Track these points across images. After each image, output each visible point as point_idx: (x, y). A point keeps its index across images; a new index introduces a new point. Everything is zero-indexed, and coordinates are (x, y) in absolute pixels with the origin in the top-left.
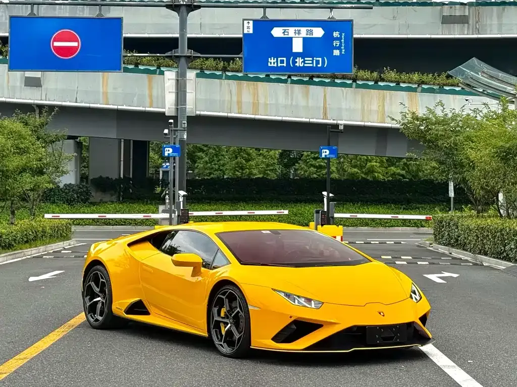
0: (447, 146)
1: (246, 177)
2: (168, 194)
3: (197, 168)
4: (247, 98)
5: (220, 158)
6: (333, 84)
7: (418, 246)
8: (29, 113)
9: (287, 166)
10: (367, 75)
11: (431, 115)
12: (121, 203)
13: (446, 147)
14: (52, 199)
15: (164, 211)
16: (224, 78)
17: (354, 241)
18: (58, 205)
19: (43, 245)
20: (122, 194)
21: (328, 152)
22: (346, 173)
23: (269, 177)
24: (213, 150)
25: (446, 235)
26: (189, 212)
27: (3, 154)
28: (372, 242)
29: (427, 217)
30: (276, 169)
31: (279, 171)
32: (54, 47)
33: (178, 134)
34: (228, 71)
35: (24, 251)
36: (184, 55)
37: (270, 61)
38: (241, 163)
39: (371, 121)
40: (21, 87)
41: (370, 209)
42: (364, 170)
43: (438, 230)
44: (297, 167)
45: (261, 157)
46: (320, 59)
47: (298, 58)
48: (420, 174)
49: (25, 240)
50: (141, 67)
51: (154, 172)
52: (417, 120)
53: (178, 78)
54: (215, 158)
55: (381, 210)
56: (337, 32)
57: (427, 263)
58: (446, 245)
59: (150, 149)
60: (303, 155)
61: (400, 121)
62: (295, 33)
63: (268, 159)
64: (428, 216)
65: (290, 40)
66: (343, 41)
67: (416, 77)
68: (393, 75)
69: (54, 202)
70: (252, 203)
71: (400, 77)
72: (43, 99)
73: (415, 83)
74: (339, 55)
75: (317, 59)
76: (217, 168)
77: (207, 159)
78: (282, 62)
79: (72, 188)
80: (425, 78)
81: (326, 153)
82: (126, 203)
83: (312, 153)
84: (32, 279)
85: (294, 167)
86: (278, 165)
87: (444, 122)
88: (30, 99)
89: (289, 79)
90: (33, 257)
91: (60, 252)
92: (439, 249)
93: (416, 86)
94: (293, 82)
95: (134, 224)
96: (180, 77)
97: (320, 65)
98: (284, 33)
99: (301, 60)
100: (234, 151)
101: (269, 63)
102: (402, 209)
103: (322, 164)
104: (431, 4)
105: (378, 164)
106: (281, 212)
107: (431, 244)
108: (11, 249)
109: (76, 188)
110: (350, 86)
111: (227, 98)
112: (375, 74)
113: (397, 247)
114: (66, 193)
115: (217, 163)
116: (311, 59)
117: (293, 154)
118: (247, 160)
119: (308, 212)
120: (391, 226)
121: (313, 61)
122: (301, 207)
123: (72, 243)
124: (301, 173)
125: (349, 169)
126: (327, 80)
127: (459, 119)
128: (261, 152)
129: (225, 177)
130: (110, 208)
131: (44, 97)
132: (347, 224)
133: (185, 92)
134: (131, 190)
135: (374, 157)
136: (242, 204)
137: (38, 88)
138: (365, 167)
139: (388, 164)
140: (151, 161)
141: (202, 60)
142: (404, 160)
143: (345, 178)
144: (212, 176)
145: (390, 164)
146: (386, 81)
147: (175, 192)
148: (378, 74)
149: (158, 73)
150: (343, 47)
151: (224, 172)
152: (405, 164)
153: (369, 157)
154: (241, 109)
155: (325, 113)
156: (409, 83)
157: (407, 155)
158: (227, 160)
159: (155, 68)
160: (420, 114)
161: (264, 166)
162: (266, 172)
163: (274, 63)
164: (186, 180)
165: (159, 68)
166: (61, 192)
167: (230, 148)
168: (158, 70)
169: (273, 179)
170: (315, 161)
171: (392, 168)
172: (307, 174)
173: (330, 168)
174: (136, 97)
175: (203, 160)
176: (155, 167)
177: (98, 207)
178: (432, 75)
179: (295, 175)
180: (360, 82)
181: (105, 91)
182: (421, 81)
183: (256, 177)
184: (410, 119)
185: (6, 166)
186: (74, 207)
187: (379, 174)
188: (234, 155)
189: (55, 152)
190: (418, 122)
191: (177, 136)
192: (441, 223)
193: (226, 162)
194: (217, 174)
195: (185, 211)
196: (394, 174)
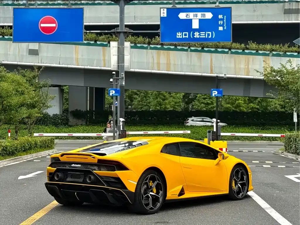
0: (295, 89)
1: (163, 110)
2: (112, 120)
3: (133, 105)
4: (163, 60)
5: (147, 98)
6: (216, 52)
7: (274, 154)
8: (26, 70)
9: (187, 103)
10: (238, 46)
11: (283, 68)
12: (87, 125)
14: (46, 123)
15: (110, 132)
16: (149, 48)
17: (231, 150)
18: (49, 127)
19: (35, 152)
20: (88, 120)
21: (216, 92)
22: (223, 108)
23: (177, 110)
24: (143, 94)
26: (127, 132)
27: (8, 95)
28: (244, 151)
30: (181, 105)
31: (183, 106)
32: (41, 27)
33: (119, 81)
34: (152, 44)
35: (22, 157)
36: (123, 31)
37: (177, 34)
38: (159, 101)
39: (240, 74)
40: (27, 55)
41: (240, 129)
42: (234, 106)
43: (288, 143)
44: (193, 104)
45: (172, 98)
46: (210, 33)
47: (196, 32)
48: (269, 108)
49: (23, 149)
50: (98, 43)
51: (108, 107)
53: (119, 45)
54: (144, 99)
55: (247, 130)
56: (221, 15)
58: (294, 154)
59: (106, 93)
60: (196, 97)
61: (262, 73)
62: (194, 16)
63: (176, 99)
64: (282, 135)
65: (190, 21)
66: (225, 21)
67: (268, 47)
68: (254, 45)
69: (47, 125)
70: (167, 126)
71: (259, 47)
73: (268, 51)
74: (222, 30)
75: (209, 33)
76: (145, 105)
77: (139, 99)
78: (186, 35)
79: (57, 116)
80: (274, 47)
81: (215, 93)
82: (90, 126)
83: (202, 95)
84: (21, 177)
86: (182, 102)
87: (292, 73)
88: (32, 63)
89: (189, 49)
90: (28, 161)
91: (46, 157)
92: (289, 156)
93: (269, 52)
94: (192, 51)
95: (95, 139)
97: (210, 37)
98: (186, 16)
99: (198, 34)
100: (156, 94)
101: (177, 36)
102: (260, 129)
103: (209, 102)
104: (277, 2)
105: (243, 102)
106: (186, 132)
107: (282, 152)
108: (14, 156)
109: (60, 117)
110: (227, 53)
111: (151, 60)
112: (243, 45)
113: (260, 154)
114: (54, 119)
115: (145, 101)
116: (204, 33)
117: (191, 96)
118: (164, 100)
120: (254, 140)
121: (205, 34)
123: (55, 151)
124: (196, 107)
125: (225, 105)
126: (213, 50)
128: (172, 95)
129: (150, 110)
130: (81, 129)
131: (40, 62)
132: (226, 139)
133: (123, 55)
134: (94, 117)
135: (240, 97)
136: (160, 127)
137: (37, 56)
138: (235, 103)
139: (249, 102)
140: (107, 101)
141: (135, 37)
142: (259, 99)
143: (223, 110)
144: (142, 109)
145: (250, 102)
146: (250, 50)
147: (117, 119)
148: (244, 45)
149: (108, 46)
150: (225, 25)
151: (150, 107)
152: (259, 102)
153: (237, 97)
154: (159, 68)
155: (212, 70)
156: (264, 50)
157: (267, 94)
158: (151, 99)
159: (107, 43)
160: (276, 68)
161: (173, 103)
162: (175, 107)
163: (180, 36)
164: (125, 111)
165: (109, 43)
166: (51, 119)
167: (153, 92)
168: (109, 44)
169: (179, 111)
170: (205, 100)
171: (251, 104)
172: (199, 108)
173: (213, 104)
174: (95, 61)
175: (137, 100)
176: (109, 104)
177: (74, 128)
178: (279, 45)
179: (192, 108)
180: (233, 51)
181: (77, 57)
182: (272, 49)
183: (169, 110)
184: (269, 71)
185: (9, 102)
186: (59, 128)
187: (243, 108)
188: (156, 97)
189: (43, 94)
190: (275, 73)
191: (118, 83)
192: (290, 139)
193: (151, 101)
194: (145, 108)
195: (124, 131)
196: (252, 108)
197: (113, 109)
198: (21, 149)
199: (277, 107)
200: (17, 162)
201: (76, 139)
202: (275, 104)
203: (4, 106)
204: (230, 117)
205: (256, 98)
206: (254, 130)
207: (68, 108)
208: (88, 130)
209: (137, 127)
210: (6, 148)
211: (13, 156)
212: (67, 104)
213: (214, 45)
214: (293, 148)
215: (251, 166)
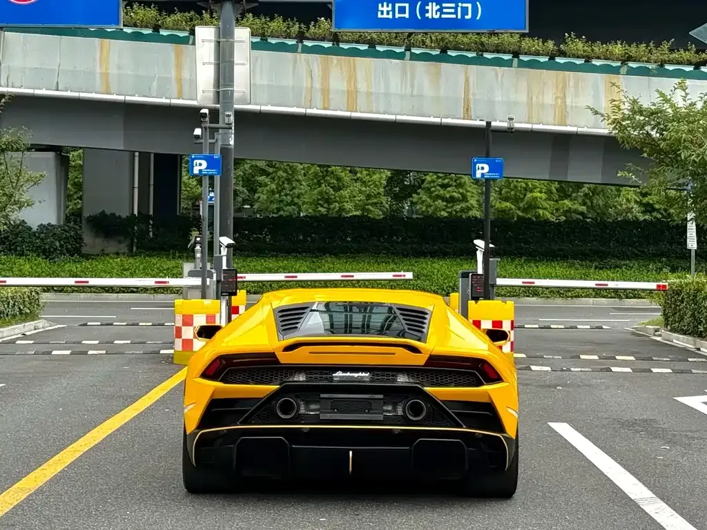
0: (697, 160)
1: (334, 215)
2: (199, 242)
3: (257, 201)
4: (338, 83)
5: (294, 185)
6: (480, 61)
7: (633, 334)
9: (399, 198)
10: (536, 46)
11: (665, 105)
14: (19, 248)
15: (192, 274)
16: (300, 50)
18: (28, 259)
20: (136, 241)
21: (487, 168)
22: (493, 211)
23: (371, 216)
24: (284, 172)
25: (688, 315)
26: (238, 275)
28: (552, 326)
29: (658, 286)
30: (382, 203)
31: (387, 206)
33: (218, 136)
34: (308, 39)
37: (380, 8)
38: (327, 193)
39: (544, 121)
42: (521, 205)
43: (673, 306)
44: (415, 200)
45: (358, 184)
46: (469, 6)
47: (430, 4)
48: (611, 211)
50: (164, 33)
51: (190, 207)
52: (641, 112)
53: (219, 38)
54: (286, 186)
55: (559, 270)
57: (670, 371)
58: (689, 334)
59: (183, 170)
60: (423, 181)
61: (608, 116)
63: (369, 187)
64: (661, 283)
67: (618, 49)
68: (579, 45)
69: (22, 254)
70: (347, 258)
71: (593, 50)
73: (618, 59)
75: (464, 5)
76: (289, 202)
77: (274, 186)
78: (402, 10)
79: (51, 231)
80: (633, 50)
81: (482, 168)
82: (140, 256)
83: (438, 177)
85: (411, 199)
86: (384, 196)
87: (689, 117)
89: (408, 53)
91: (14, 343)
92: (674, 341)
93: (619, 64)
94: (415, 57)
96: (223, 38)
97: (468, 17)
99: (436, 8)
100: (316, 175)
101: (379, 13)
103: (455, 194)
105: (544, 196)
106: (400, 276)
107: (657, 330)
109: (58, 231)
110: (508, 64)
111: (306, 83)
112: (551, 45)
113: (597, 335)
114: (42, 239)
115: (288, 192)
116: (453, 5)
117: (408, 180)
118: (337, 189)
119: (438, 271)
121: (456, 8)
122: (427, 264)
123: (40, 325)
124: (421, 208)
125: (498, 204)
126: (471, 55)
128: (359, 175)
129: (302, 215)
130: (114, 264)
131: (4, 83)
132: (503, 293)
133: (231, 63)
134: (151, 234)
135: (537, 183)
136: (329, 259)
138: (522, 200)
139: (559, 196)
140: (187, 190)
141: (264, 20)
142: (585, 189)
143: (492, 217)
144: (282, 213)
145: (562, 195)
146: (569, 56)
147: (212, 238)
148: (555, 45)
149: (191, 41)
151: (299, 207)
152: (586, 195)
153: (530, 184)
154: (328, 103)
155: (467, 109)
156: (606, 59)
157: (619, 175)
158: (304, 187)
159: (186, 34)
160: (646, 104)
161: (363, 197)
162: (367, 207)
163: (388, 13)
164: (234, 218)
165: (193, 32)
166: (34, 238)
167: (309, 168)
168: (192, 37)
169: (378, 218)
170: (444, 190)
171: (566, 201)
172: (430, 210)
173: (467, 201)
174: (155, 83)
175: (268, 188)
176: (191, 199)
177: (95, 263)
178: (644, 45)
179: (411, 211)
180: (525, 58)
181: (104, 71)
182: (627, 56)
183: (351, 214)
184: (626, 112)
186: (55, 262)
187: (545, 211)
188: (315, 181)
189: (9, 169)
190: (642, 118)
191: (217, 140)
192: (678, 294)
193: (303, 191)
194: (288, 210)
195: (231, 273)
196: (568, 212)
197: (203, 212)
199: (632, 208)
201: (103, 292)
202: (628, 200)
204: (512, 235)
205: (579, 185)
206: (577, 269)
207: (81, 209)
208: (135, 267)
209: (265, 261)
212: (78, 198)
213: (476, 43)
214: (687, 319)
215: (579, 369)
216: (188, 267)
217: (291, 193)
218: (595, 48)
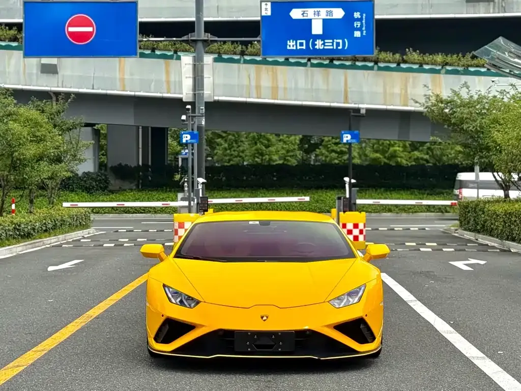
0: (473, 130)
1: (266, 164)
2: (186, 182)
3: (216, 155)
4: (266, 82)
5: (239, 144)
6: (353, 67)
7: (443, 232)
8: (44, 101)
9: (308, 151)
10: (389, 57)
11: (455, 97)
12: (140, 191)
13: (471, 130)
14: (70, 187)
15: (183, 199)
16: (242, 61)
17: (377, 228)
18: (77, 194)
19: (63, 234)
20: (141, 181)
21: (349, 137)
22: (368, 159)
23: (289, 164)
24: (233, 136)
25: (472, 220)
26: (209, 200)
27: (20, 142)
28: (395, 229)
29: (452, 203)
30: (296, 155)
31: (300, 157)
32: (68, 32)
33: (196, 120)
34: (247, 55)
35: (43, 240)
36: (201, 39)
37: (288, 43)
38: (261, 150)
39: (394, 104)
40: (37, 74)
42: (386, 155)
43: (464, 215)
44: (318, 153)
45: (281, 143)
46: (340, 41)
47: (318, 40)
49: (44, 228)
50: (158, 52)
51: (173, 159)
52: (442, 102)
53: (195, 62)
54: (234, 145)
56: (358, 13)
57: (453, 250)
58: (472, 231)
59: (169, 135)
60: (323, 140)
61: (424, 104)
62: (315, 14)
63: (288, 144)
65: (309, 22)
66: (364, 22)
67: (439, 58)
68: (415, 56)
69: (72, 191)
70: (273, 190)
71: (423, 59)
72: (59, 86)
73: (439, 65)
74: (360, 36)
75: (338, 41)
76: (236, 155)
77: (226, 145)
78: (301, 44)
79: (90, 176)
80: (449, 59)
81: (347, 138)
82: (145, 191)
83: (333, 138)
85: (315, 152)
86: (298, 150)
87: (469, 104)
88: (47, 86)
89: (309, 63)
90: (53, 246)
92: (465, 235)
93: (440, 67)
94: (313, 65)
95: (154, 212)
96: (198, 62)
97: (340, 48)
98: (303, 14)
99: (321, 43)
100: (254, 138)
101: (288, 46)
102: (426, 194)
103: (344, 149)
105: (401, 149)
106: (302, 199)
107: (456, 230)
109: (94, 176)
110: (371, 68)
111: (246, 82)
112: (397, 56)
113: (422, 233)
114: (85, 181)
115: (236, 149)
116: (331, 41)
117: (313, 140)
118: (267, 147)
120: (415, 212)
121: (333, 43)
122: (323, 194)
123: (91, 232)
124: (322, 158)
125: (371, 154)
126: (348, 63)
127: (485, 101)
128: (281, 137)
129: (245, 164)
130: (129, 196)
131: (60, 85)
133: (202, 77)
134: (150, 177)
135: (397, 142)
136: (262, 191)
137: (54, 75)
138: (387, 152)
139: (411, 149)
140: (171, 149)
141: (219, 43)
142: (428, 145)
143: (367, 163)
144: (231, 162)
145: (413, 148)
146: (409, 63)
147: (193, 179)
148: (400, 56)
149: (175, 57)
150: (364, 29)
151: (243, 158)
152: (429, 148)
153: (392, 142)
154: (260, 94)
155: (346, 97)
156: (432, 64)
158: (246, 145)
159: (172, 53)
160: (444, 97)
161: (284, 152)
162: (287, 158)
163: (293, 46)
164: (205, 167)
165: (176, 53)
166: (80, 180)
167: (249, 134)
169: (294, 165)
170: (337, 146)
171: (416, 152)
172: (328, 160)
174: (153, 83)
175: (223, 146)
176: (174, 154)
177: (118, 195)
178: (456, 55)
179: (316, 160)
180: (382, 65)
181: (122, 77)
182: (445, 62)
183: (276, 163)
184: (434, 102)
185: (23, 154)
186: (93, 195)
187: (402, 159)
188: (253, 142)
189: (72, 139)
190: (443, 105)
191: (195, 122)
192: (467, 208)
193: (245, 148)
194: (236, 160)
195: (204, 199)
196: (417, 159)
198: (41, 227)
200: (35, 247)
201: (123, 213)
203: (15, 159)
204: (378, 175)
205: (423, 143)
209: (222, 193)
210: (19, 226)
211: (30, 239)
213: (350, 57)
214: (472, 222)
215: (402, 250)
216: (180, 195)
217: (238, 149)
218: (425, 58)
